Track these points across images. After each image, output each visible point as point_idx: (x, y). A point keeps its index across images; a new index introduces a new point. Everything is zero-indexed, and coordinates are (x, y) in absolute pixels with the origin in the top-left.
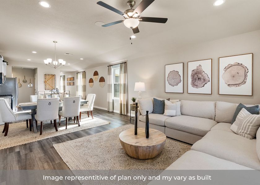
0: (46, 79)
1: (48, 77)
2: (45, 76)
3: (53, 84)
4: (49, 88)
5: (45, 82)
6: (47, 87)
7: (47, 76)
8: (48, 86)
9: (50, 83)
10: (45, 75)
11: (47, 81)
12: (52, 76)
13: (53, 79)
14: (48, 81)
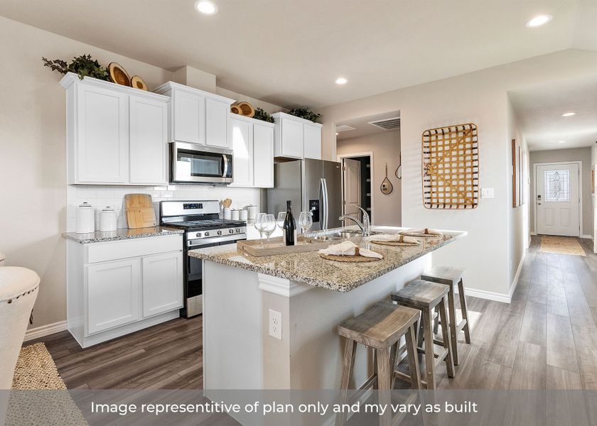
1: (442, 144)
2: (430, 142)
3: (465, 180)
4: (445, 198)
5: (428, 169)
6: (437, 192)
7: (437, 140)
8: (441, 189)
9: (451, 174)
10: (429, 135)
11: (438, 162)
12: (461, 135)
13: (465, 150)
14: (444, 163)
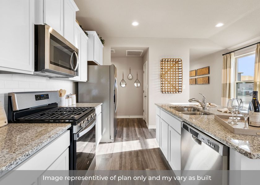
0: (164, 70)
1: (167, 66)
2: (162, 64)
3: (175, 81)
4: (168, 89)
5: (162, 76)
6: (165, 86)
7: (165, 64)
8: (166, 85)
9: (170, 79)
10: (162, 61)
11: (165, 73)
12: (174, 63)
13: (176, 69)
14: (168, 74)
